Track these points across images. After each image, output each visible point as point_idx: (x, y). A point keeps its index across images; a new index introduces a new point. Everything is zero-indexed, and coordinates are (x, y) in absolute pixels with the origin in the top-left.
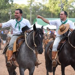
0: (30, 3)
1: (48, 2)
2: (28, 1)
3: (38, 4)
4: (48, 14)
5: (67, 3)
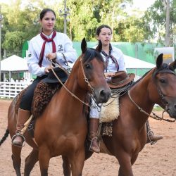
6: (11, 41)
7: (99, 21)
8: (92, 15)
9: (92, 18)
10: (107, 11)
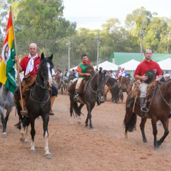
0: (106, 28)
1: (135, 26)
2: (103, 26)
3: (119, 30)
4: (135, 46)
5: (165, 29)
6: (103, 53)
7: (159, 41)
8: (155, 36)
9: (155, 39)
10: (165, 34)
